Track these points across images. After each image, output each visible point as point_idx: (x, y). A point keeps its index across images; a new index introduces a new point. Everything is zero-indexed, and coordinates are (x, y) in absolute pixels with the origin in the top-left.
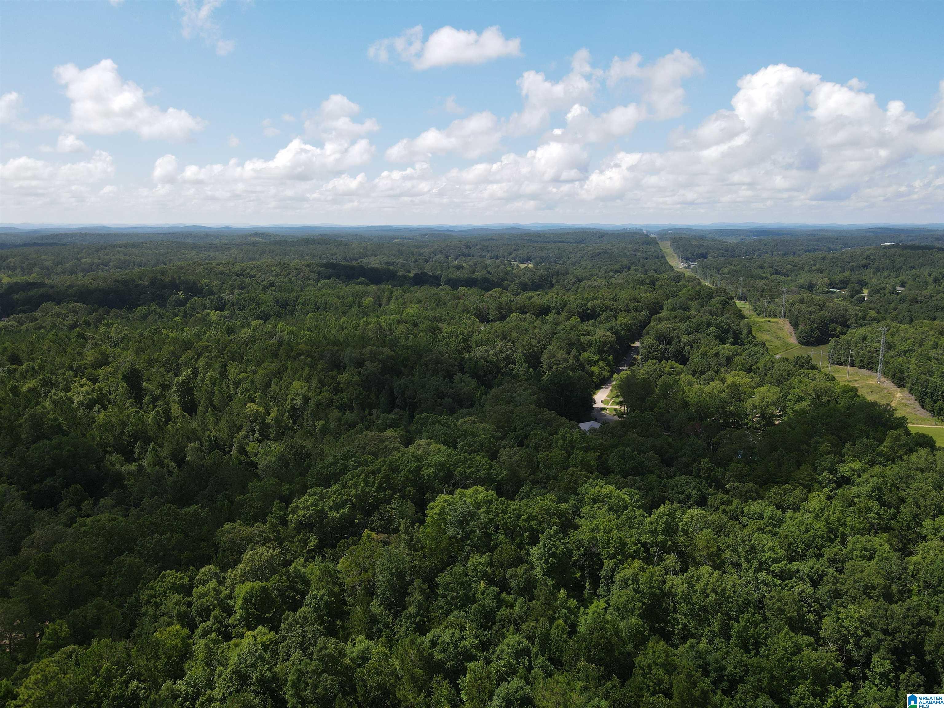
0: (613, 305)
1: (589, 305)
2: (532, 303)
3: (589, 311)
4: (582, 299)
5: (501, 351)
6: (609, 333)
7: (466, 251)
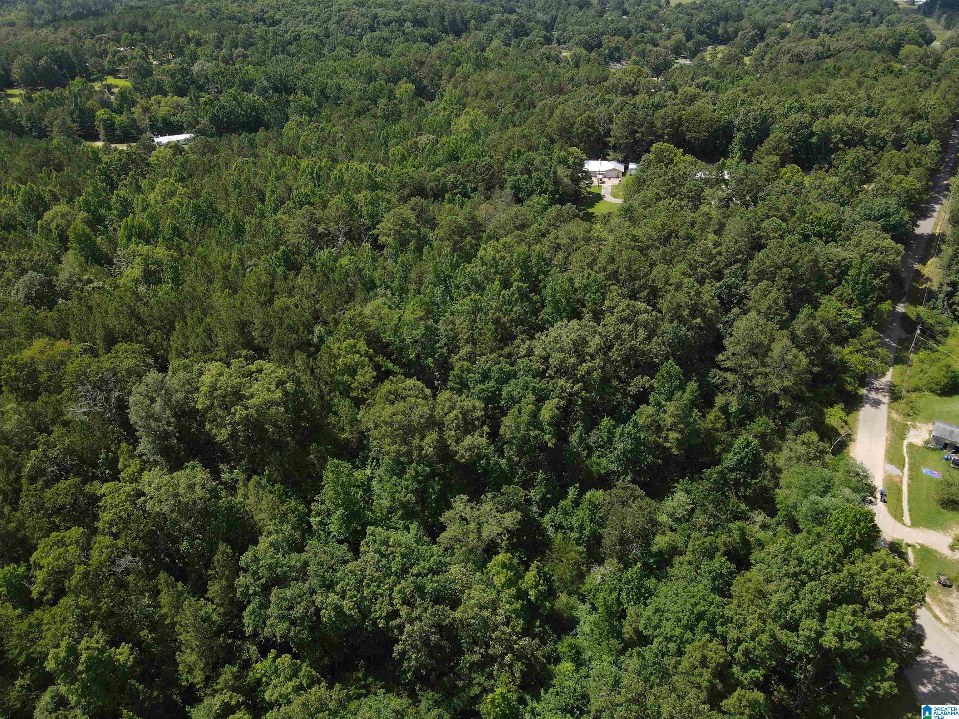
0: (868, 127)
1: (818, 126)
2: (696, 115)
3: (814, 140)
4: (802, 109)
5: (618, 337)
6: (888, 242)
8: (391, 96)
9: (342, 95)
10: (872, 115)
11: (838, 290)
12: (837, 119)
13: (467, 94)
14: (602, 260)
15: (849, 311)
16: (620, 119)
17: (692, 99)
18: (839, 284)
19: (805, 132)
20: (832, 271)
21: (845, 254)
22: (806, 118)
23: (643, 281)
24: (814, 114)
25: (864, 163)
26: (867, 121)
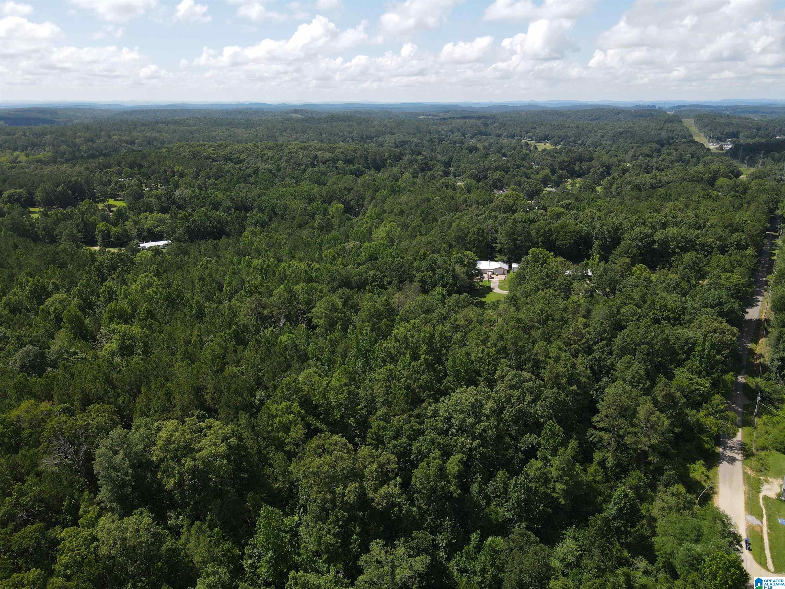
0: (697, 236)
1: (658, 236)
2: (562, 227)
3: (656, 246)
4: (644, 223)
5: (509, 400)
6: (725, 325)
7: (483, 129)
8: (325, 213)
9: (287, 212)
10: (699, 228)
11: (689, 363)
12: (671, 231)
13: (384, 212)
14: (493, 338)
15: (700, 381)
16: (503, 230)
17: (559, 216)
18: (688, 358)
19: (649, 240)
20: (681, 348)
21: (690, 334)
22: (648, 230)
23: (527, 355)
24: (653, 227)
25: (698, 264)
26: (696, 232)
